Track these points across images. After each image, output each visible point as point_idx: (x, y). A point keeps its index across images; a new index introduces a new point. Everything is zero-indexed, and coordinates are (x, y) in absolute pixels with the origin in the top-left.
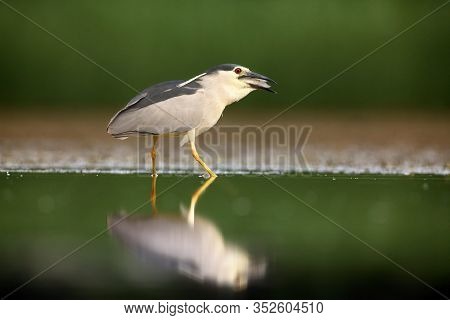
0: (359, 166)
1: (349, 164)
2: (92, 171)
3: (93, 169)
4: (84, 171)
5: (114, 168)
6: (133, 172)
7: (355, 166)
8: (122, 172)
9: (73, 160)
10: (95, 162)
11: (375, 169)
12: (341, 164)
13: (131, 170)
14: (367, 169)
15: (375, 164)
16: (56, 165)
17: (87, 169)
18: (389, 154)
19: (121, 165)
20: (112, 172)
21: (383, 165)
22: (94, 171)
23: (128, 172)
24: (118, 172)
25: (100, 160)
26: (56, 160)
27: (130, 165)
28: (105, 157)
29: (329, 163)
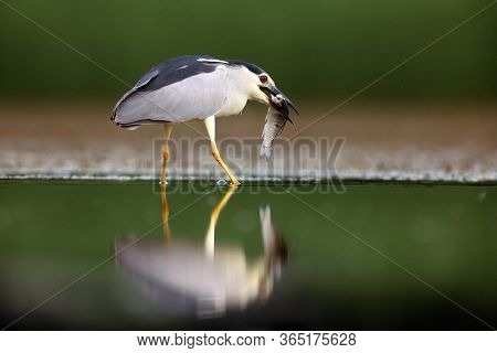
0: (418, 171)
1: (406, 168)
2: (84, 177)
3: (84, 174)
4: (74, 177)
5: (112, 174)
6: (135, 178)
7: (412, 171)
8: (121, 178)
9: (60, 164)
10: (87, 166)
11: (437, 175)
12: (395, 168)
13: (131, 175)
14: (428, 175)
15: (439, 168)
16: (37, 169)
17: (78, 175)
18: (455, 156)
19: (120, 170)
20: (109, 178)
21: (448, 169)
22: (87, 177)
23: (128, 178)
24: (115, 178)
25: (94, 164)
26: (39, 164)
27: (131, 169)
28: (100, 159)
29: (381, 167)
